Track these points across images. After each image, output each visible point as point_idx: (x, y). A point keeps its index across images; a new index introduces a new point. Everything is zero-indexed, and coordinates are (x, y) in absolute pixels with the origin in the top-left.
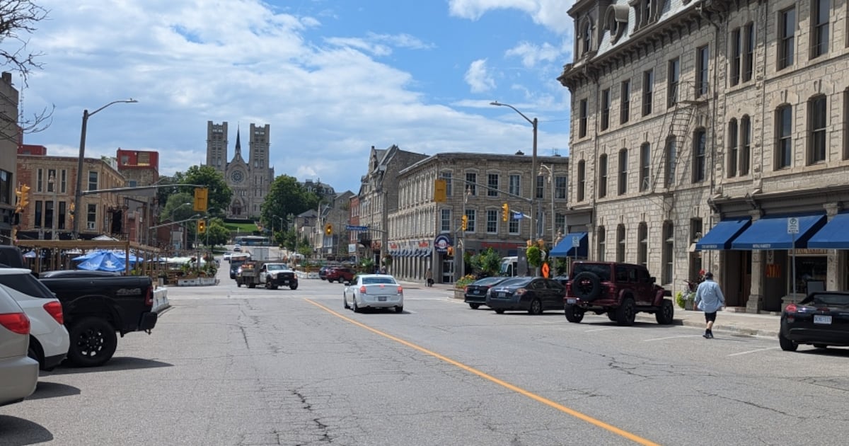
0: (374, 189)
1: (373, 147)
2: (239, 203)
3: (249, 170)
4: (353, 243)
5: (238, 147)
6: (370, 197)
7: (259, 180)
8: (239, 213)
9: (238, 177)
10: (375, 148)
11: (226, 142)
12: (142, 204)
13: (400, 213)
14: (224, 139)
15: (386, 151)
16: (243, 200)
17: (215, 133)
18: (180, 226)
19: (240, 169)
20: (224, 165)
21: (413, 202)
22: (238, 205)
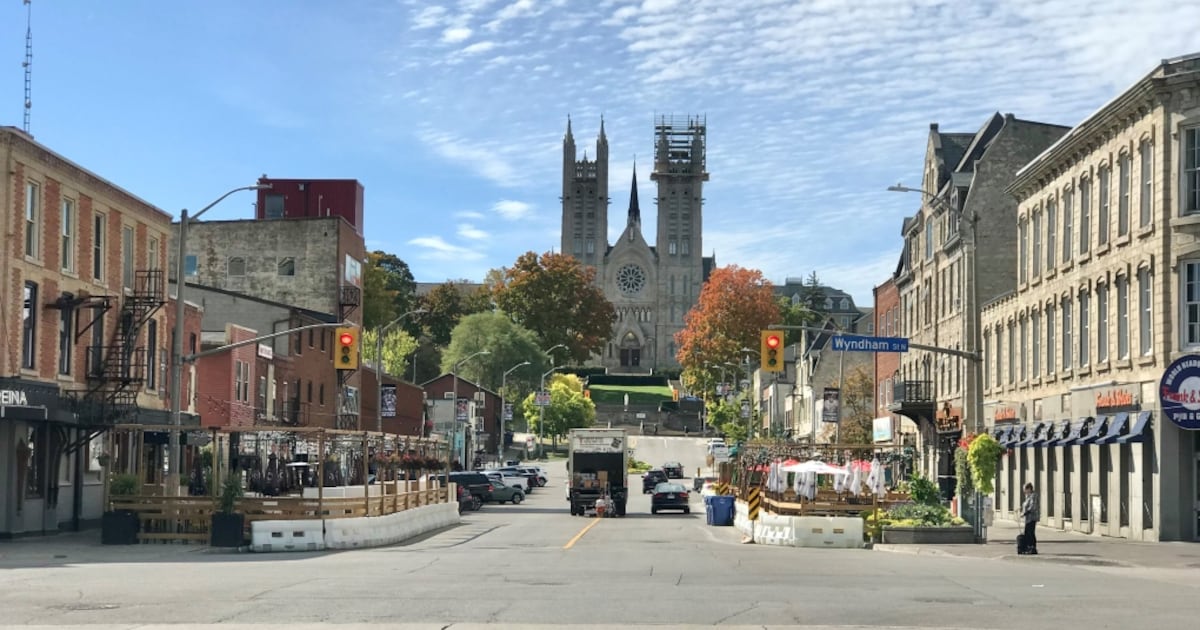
0: (938, 247)
1: (934, 127)
2: (636, 339)
3: (657, 262)
4: (885, 415)
5: (634, 211)
6: (928, 273)
7: (679, 285)
8: (636, 363)
9: (631, 279)
10: (941, 131)
11: (604, 200)
12: (287, 312)
13: (1021, 303)
14: (599, 194)
15: (973, 136)
16: (643, 330)
17: (579, 180)
18: (477, 389)
19: (637, 261)
20: (601, 253)
21: (1067, 257)
22: (633, 343)
